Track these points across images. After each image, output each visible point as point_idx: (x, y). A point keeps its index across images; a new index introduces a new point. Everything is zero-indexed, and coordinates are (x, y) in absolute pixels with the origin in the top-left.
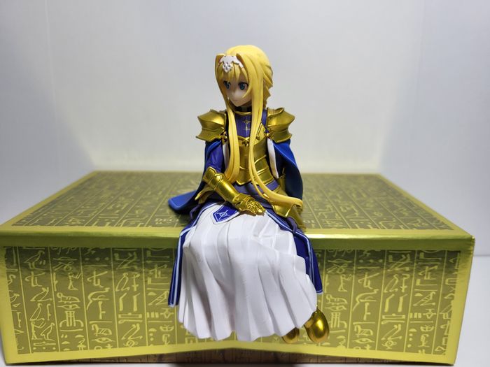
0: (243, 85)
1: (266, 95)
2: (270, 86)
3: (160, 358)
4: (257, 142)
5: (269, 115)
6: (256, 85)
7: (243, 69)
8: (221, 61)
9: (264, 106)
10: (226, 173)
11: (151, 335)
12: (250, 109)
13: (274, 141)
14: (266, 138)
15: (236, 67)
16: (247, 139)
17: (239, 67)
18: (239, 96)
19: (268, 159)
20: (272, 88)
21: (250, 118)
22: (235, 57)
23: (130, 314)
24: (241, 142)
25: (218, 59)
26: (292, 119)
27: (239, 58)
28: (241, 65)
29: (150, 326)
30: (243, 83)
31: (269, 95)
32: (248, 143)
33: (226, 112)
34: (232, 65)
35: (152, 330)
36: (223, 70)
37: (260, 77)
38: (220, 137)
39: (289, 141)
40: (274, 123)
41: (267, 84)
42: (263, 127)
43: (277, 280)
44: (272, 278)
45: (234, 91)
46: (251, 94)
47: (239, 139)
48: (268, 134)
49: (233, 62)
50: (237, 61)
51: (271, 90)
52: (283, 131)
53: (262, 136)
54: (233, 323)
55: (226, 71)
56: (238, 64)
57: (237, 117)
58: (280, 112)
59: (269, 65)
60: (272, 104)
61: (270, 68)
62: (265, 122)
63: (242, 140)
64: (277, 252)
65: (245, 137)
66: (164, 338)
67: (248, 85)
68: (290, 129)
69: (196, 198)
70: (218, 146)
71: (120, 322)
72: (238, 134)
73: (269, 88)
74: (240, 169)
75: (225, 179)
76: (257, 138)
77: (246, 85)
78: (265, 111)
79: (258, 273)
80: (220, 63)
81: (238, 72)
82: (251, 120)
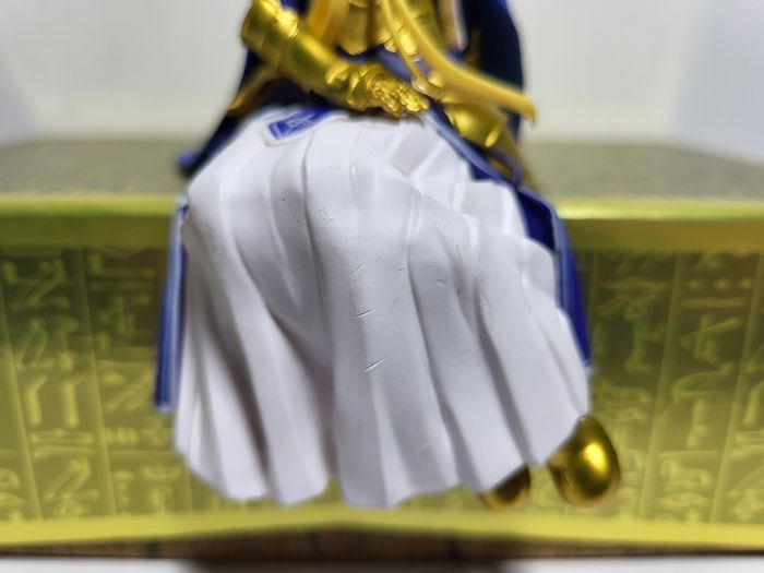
3: (151, 550)
11: (122, 487)
23: (60, 433)
29: (117, 465)
35: (123, 475)
43: (472, 314)
44: (455, 305)
54: (331, 454)
64: (471, 221)
66: (156, 497)
71: (37, 454)
79: (408, 288)
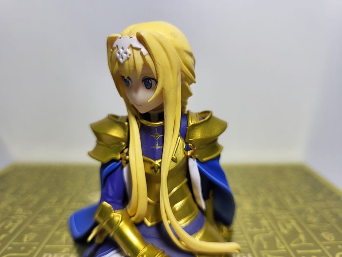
0: (149, 81)
1: (186, 94)
2: (192, 81)
4: (174, 165)
5: (191, 123)
6: (169, 82)
7: (148, 58)
8: (115, 46)
9: (183, 108)
10: (130, 209)
12: (161, 117)
13: (198, 161)
14: (187, 158)
15: (137, 54)
16: (157, 163)
17: (141, 54)
18: (145, 97)
19: (190, 184)
20: (193, 84)
21: (162, 129)
22: (135, 38)
24: (149, 166)
25: (111, 42)
26: (223, 127)
27: (141, 39)
28: (144, 50)
30: (150, 79)
31: (190, 94)
32: (160, 168)
33: (128, 121)
34: (129, 51)
36: (117, 60)
37: (176, 69)
38: (119, 157)
39: (218, 157)
40: (198, 135)
41: (187, 80)
42: (181, 141)
45: (136, 90)
46: (162, 94)
47: (144, 161)
48: (189, 153)
49: (131, 46)
50: (137, 44)
51: (192, 88)
52: (212, 145)
53: (181, 156)
55: (121, 60)
56: (138, 49)
57: (143, 129)
58: (206, 116)
59: (189, 49)
60: (194, 106)
61: (191, 55)
62: (184, 133)
63: (151, 163)
65: (155, 159)
67: (157, 82)
68: (221, 140)
69: (90, 238)
70: (116, 168)
72: (143, 154)
73: (190, 84)
74: (149, 203)
75: (127, 218)
76: (173, 160)
77: (154, 82)
78: (185, 116)
80: (114, 49)
81: (139, 62)
82: (163, 133)
